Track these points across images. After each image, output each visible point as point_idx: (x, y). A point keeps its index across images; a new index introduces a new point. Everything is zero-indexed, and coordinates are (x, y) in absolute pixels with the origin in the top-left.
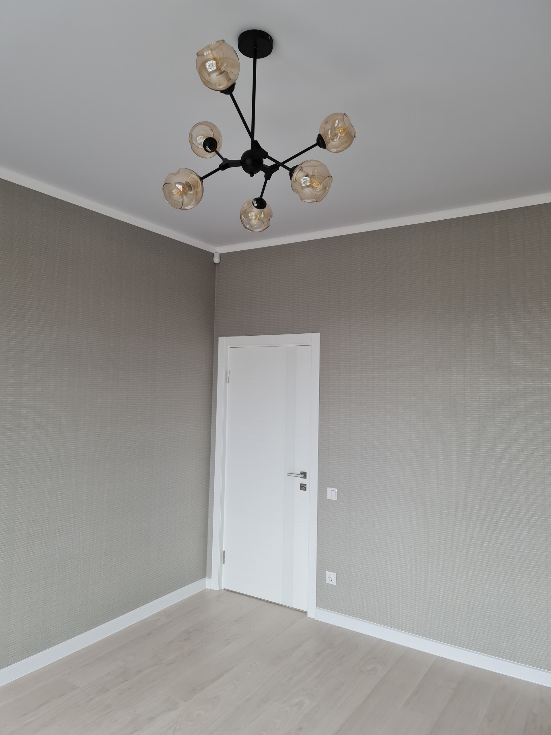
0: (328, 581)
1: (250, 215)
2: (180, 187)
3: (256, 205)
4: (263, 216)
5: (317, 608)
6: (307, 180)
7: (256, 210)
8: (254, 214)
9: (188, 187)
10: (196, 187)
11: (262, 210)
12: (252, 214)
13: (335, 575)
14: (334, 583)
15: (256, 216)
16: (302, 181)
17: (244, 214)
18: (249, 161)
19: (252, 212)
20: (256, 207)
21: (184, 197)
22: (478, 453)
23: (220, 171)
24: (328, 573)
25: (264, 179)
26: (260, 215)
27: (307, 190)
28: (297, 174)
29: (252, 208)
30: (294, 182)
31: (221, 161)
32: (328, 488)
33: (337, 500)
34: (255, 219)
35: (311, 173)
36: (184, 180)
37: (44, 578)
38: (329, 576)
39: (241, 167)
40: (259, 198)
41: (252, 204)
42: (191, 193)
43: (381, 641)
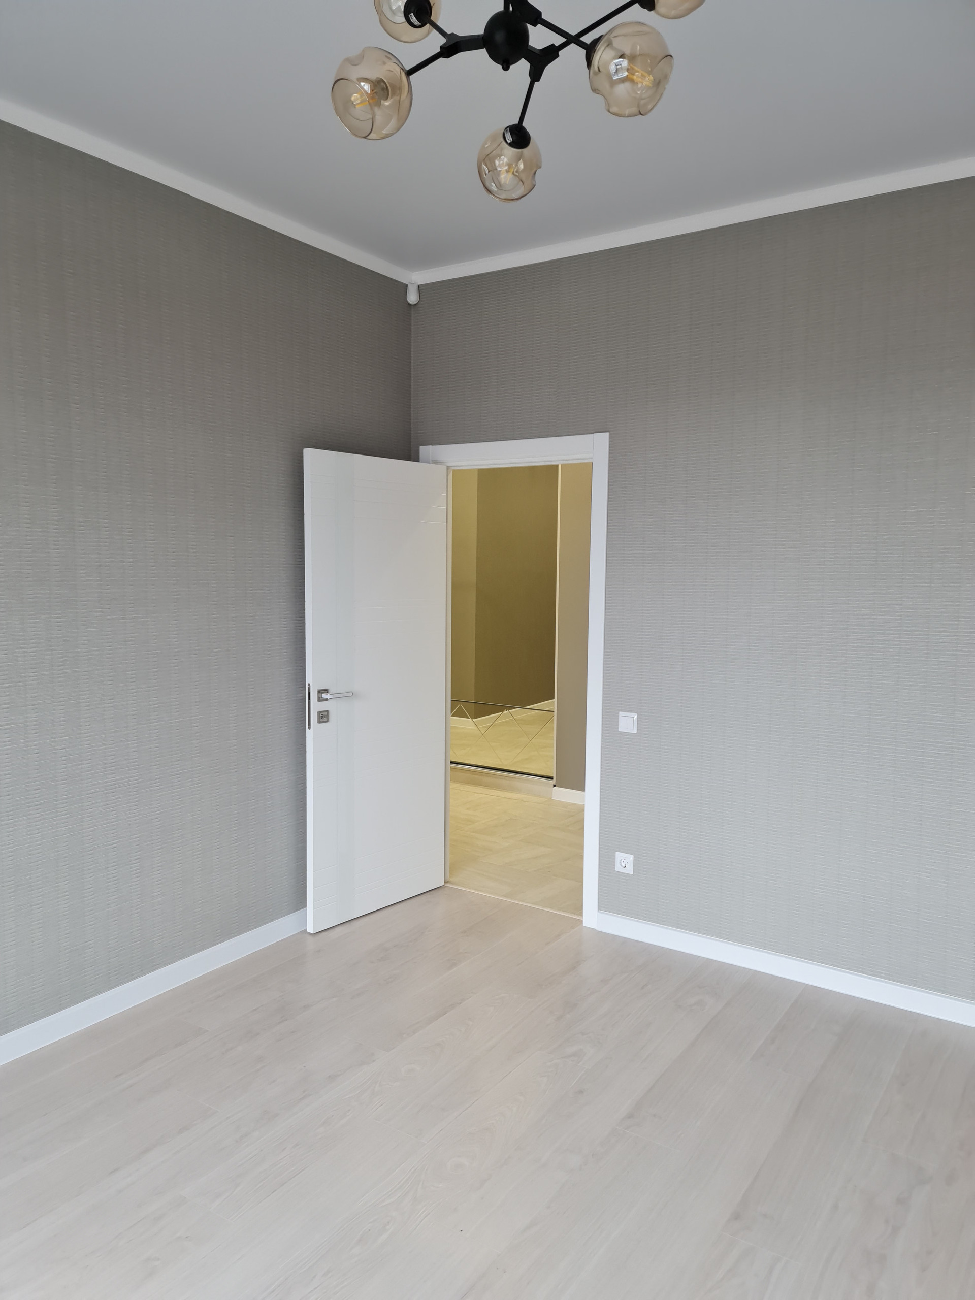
0: (618, 868)
1: (497, 162)
2: (366, 87)
3: (511, 139)
4: (521, 166)
5: (600, 912)
6: (623, 66)
7: (511, 151)
8: (506, 160)
9: (381, 89)
10: (397, 89)
11: (522, 152)
12: (501, 162)
13: (631, 857)
14: (630, 870)
15: (510, 165)
16: (613, 68)
17: (486, 160)
18: (499, 37)
19: (502, 157)
20: (511, 145)
21: (376, 109)
22: (896, 645)
23: (441, 60)
24: (619, 855)
25: (529, 80)
26: (517, 165)
27: (622, 90)
28: (601, 55)
29: (502, 149)
30: (595, 74)
31: (443, 40)
32: (620, 712)
33: (636, 733)
34: (507, 171)
35: (627, 52)
36: (374, 75)
37: (138, 859)
38: (621, 860)
39: (485, 50)
40: (515, 125)
41: (502, 139)
42: (387, 103)
43: (709, 962)
